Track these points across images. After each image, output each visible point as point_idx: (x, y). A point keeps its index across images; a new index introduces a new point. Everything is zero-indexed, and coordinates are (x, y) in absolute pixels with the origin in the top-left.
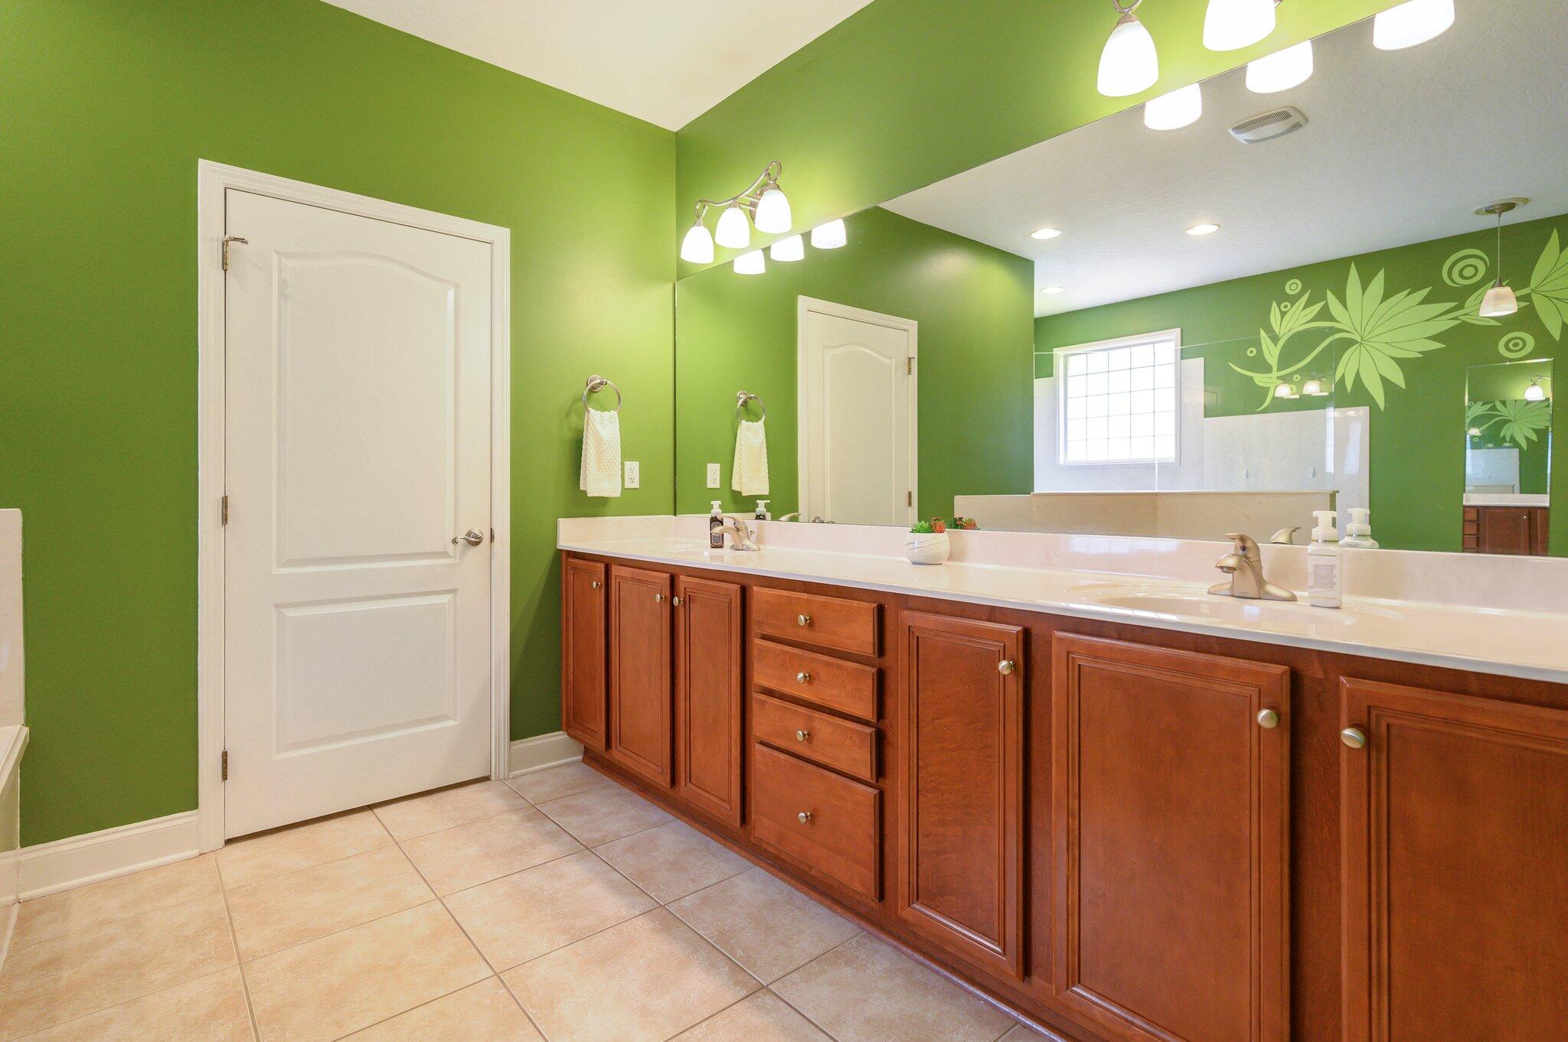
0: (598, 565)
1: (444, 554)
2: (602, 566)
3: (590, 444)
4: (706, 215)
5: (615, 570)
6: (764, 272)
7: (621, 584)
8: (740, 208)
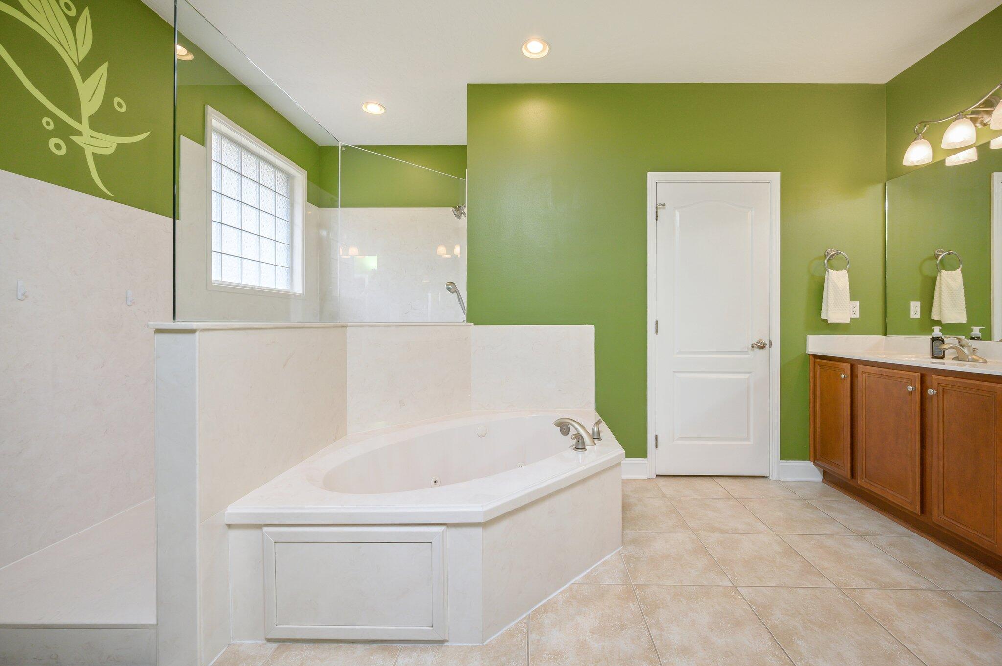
0: (845, 364)
1: (746, 353)
2: (848, 366)
3: (830, 291)
4: (926, 131)
5: (860, 368)
6: (976, 160)
7: (867, 377)
8: (967, 118)
